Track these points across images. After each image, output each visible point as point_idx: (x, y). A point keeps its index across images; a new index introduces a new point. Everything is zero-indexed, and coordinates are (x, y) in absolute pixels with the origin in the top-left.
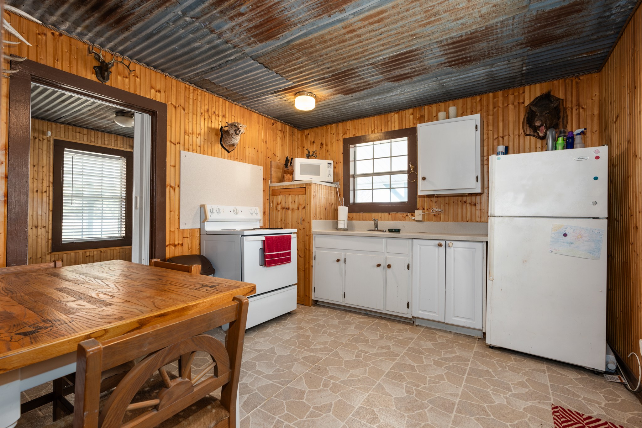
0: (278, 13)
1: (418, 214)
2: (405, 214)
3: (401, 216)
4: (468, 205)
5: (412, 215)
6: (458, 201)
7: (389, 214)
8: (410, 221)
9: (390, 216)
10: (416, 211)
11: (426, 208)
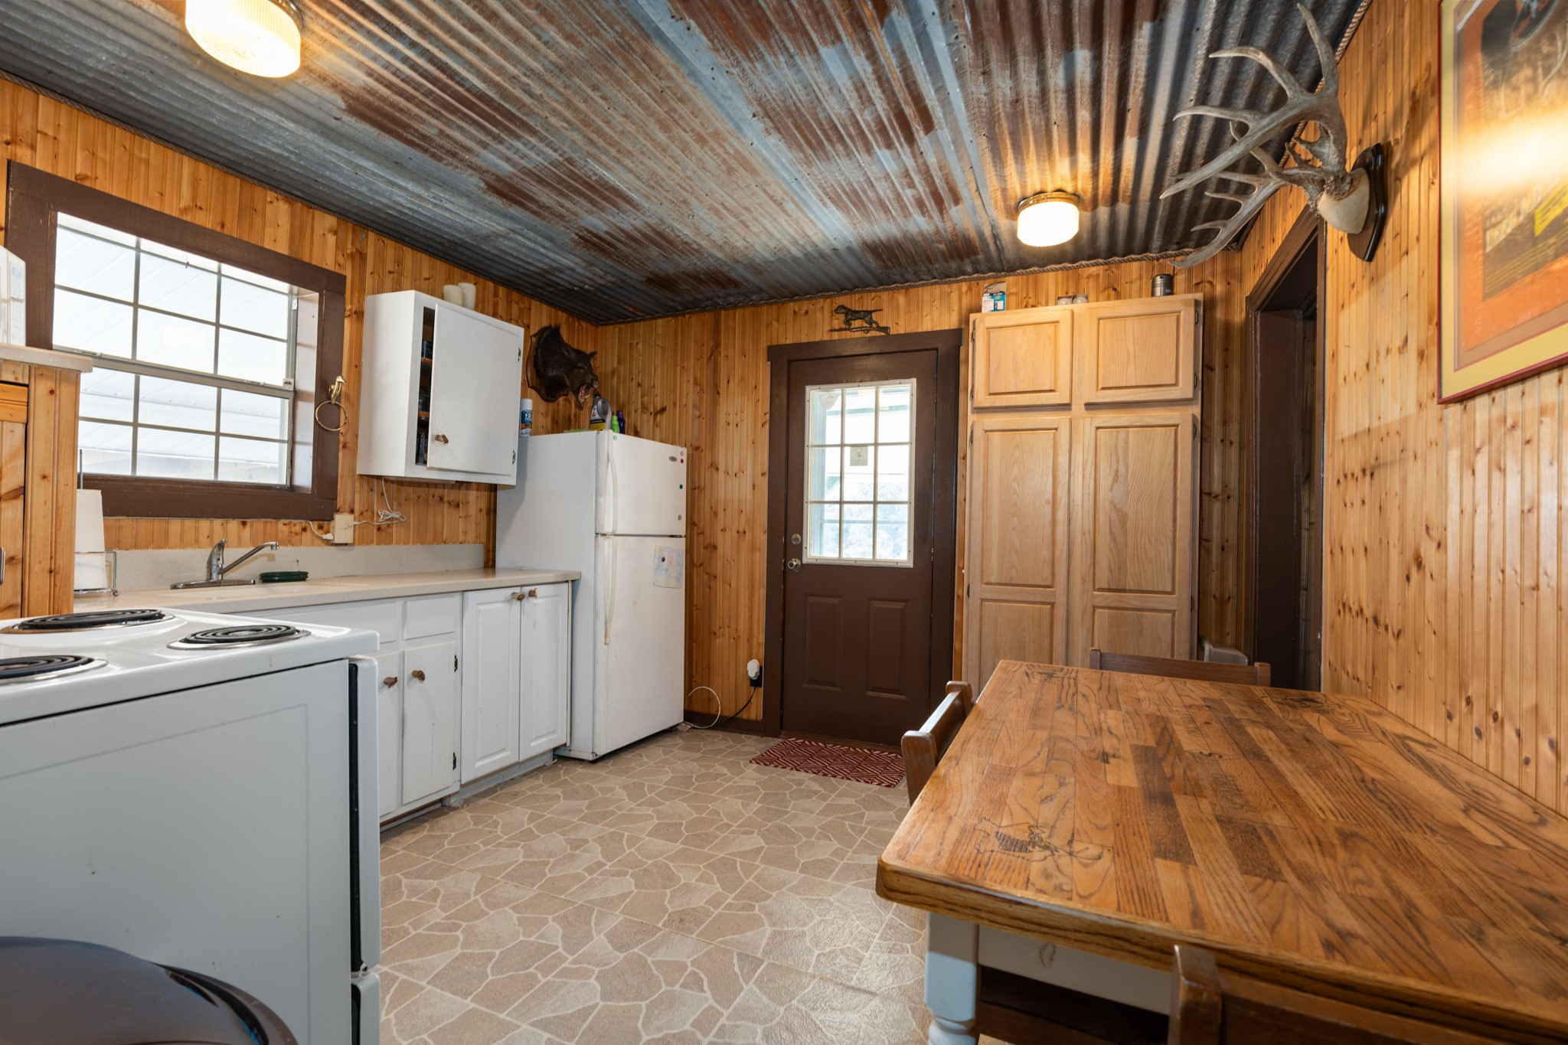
0: (782, 41)
1: (343, 525)
2: (298, 524)
3: (286, 529)
4: (446, 505)
5: (320, 527)
6: (427, 495)
7: (244, 524)
8: (312, 544)
9: (248, 529)
10: (337, 517)
11: (357, 508)
